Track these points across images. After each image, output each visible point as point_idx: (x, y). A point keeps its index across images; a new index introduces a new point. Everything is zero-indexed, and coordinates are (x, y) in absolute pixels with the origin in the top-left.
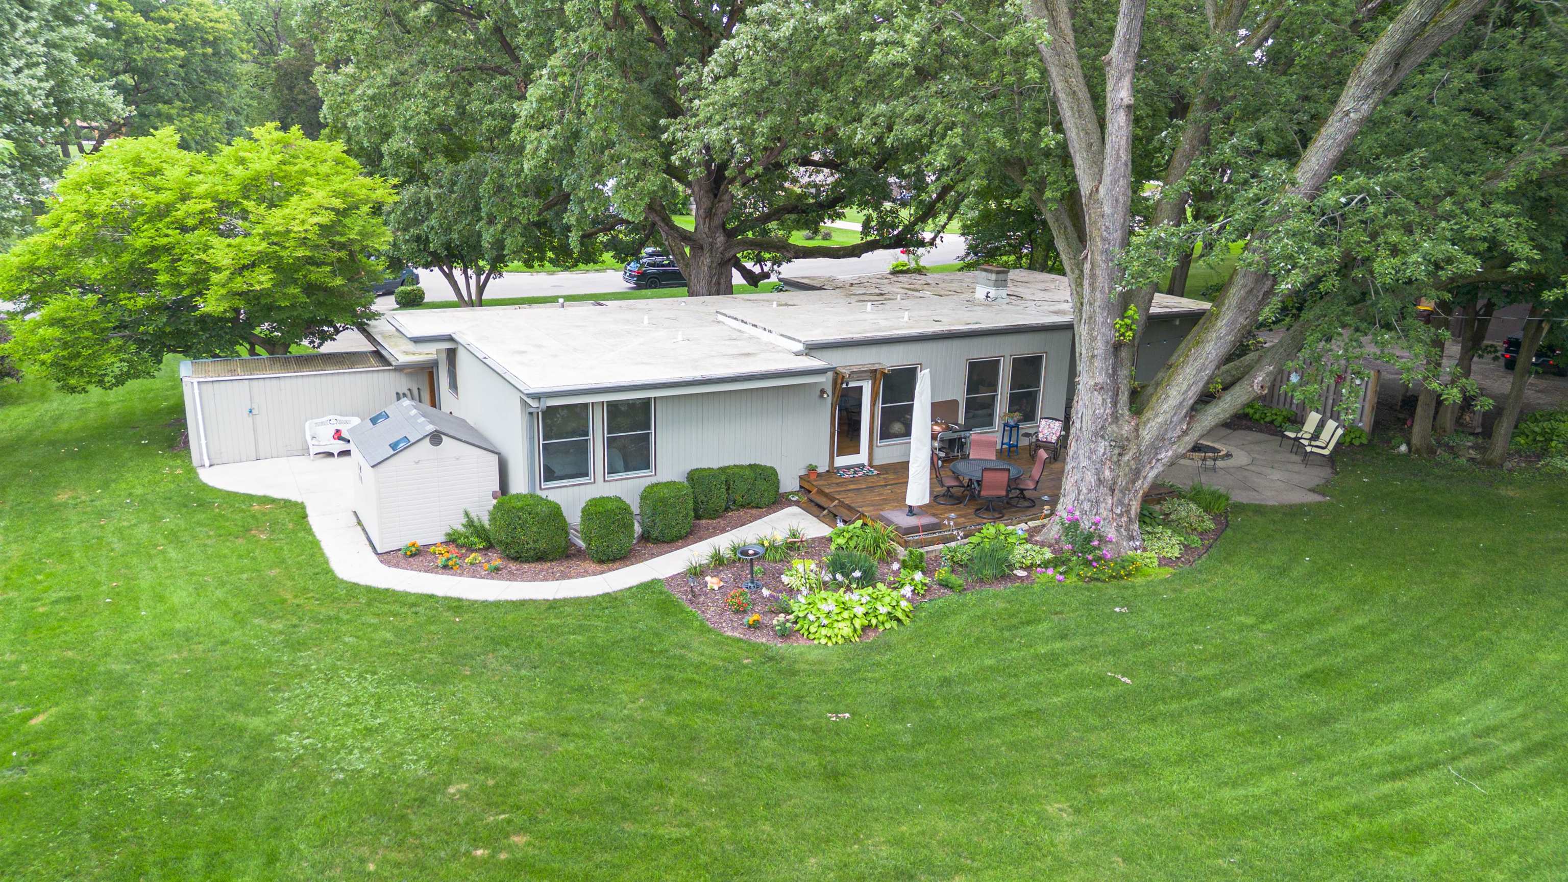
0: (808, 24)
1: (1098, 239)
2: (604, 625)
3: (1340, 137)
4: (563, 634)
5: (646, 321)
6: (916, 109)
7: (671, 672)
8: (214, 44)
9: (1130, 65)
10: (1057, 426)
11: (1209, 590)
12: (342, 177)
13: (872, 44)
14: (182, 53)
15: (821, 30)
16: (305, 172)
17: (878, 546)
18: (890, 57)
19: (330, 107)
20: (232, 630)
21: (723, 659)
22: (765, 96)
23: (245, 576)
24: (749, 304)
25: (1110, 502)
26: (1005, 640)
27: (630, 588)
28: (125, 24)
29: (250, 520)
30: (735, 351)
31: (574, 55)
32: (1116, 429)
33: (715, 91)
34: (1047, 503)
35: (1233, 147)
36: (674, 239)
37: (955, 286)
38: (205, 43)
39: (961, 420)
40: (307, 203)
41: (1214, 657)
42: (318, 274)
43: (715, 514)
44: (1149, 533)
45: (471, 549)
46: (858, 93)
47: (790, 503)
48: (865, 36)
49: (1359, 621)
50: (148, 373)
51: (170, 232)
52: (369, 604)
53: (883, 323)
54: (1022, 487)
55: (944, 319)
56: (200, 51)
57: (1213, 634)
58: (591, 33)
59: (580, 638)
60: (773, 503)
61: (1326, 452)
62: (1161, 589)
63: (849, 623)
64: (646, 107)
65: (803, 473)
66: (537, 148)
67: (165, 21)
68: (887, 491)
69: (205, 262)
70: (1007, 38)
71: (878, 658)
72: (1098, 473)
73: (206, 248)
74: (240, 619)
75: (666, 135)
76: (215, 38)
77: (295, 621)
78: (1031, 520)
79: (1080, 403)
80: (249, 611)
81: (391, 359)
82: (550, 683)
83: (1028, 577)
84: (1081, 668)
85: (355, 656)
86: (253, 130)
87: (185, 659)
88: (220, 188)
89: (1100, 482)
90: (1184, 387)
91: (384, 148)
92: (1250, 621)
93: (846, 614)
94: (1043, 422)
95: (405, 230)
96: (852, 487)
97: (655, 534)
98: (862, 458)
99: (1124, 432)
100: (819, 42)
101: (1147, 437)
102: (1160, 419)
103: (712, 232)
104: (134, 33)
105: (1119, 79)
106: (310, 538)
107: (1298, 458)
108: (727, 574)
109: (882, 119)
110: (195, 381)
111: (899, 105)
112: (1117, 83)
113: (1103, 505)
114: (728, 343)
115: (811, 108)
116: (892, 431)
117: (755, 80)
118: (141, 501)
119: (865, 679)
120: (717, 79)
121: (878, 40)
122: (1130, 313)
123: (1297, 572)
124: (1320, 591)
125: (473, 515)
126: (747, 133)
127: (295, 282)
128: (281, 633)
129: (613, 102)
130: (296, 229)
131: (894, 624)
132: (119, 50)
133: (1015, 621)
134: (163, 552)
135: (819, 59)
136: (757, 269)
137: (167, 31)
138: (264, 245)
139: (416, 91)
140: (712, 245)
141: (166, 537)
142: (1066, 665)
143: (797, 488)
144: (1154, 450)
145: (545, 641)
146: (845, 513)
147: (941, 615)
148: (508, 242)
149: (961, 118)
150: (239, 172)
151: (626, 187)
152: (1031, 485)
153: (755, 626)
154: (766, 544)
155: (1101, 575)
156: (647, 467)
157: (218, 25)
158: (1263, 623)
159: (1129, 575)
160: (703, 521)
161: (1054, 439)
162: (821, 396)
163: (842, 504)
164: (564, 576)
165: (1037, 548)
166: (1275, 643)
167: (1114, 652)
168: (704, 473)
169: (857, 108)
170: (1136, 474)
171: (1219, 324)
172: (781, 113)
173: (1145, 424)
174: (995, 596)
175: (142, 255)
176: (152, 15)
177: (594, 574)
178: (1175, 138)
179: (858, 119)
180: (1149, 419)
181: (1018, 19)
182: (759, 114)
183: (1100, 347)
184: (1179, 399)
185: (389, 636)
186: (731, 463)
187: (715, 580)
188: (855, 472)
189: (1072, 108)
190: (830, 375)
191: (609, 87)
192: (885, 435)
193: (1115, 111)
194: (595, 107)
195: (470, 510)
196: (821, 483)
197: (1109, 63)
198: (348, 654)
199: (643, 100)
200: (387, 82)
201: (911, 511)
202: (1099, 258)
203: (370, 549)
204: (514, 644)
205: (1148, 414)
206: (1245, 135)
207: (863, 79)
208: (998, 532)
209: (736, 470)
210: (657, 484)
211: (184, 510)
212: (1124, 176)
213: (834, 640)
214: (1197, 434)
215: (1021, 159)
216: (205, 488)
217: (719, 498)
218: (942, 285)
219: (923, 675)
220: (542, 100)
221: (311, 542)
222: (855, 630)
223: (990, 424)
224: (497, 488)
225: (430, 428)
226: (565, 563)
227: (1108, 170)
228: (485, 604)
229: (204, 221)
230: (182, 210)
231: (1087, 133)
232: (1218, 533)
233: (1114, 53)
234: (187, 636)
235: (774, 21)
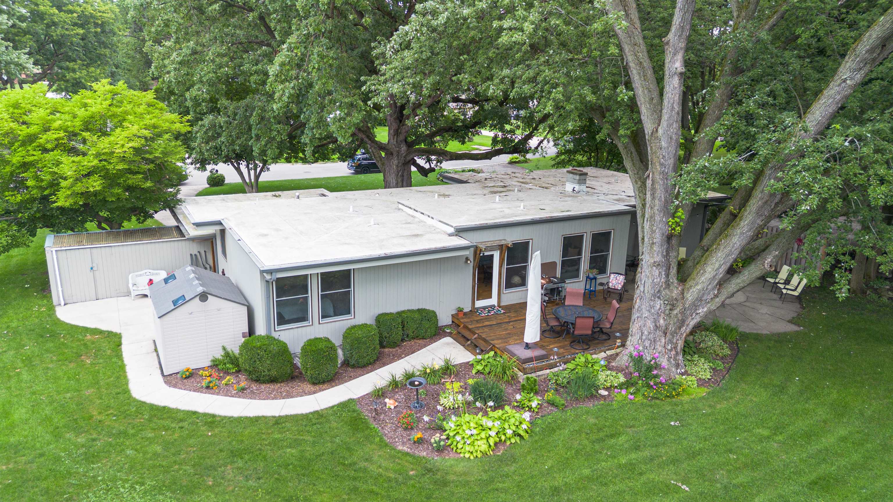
0: (457, 15)
1: (657, 164)
2: (311, 439)
3: (838, 97)
4: (282, 447)
5: (351, 209)
6: (531, 73)
7: (357, 484)
8: (102, 25)
9: (682, 45)
10: (621, 279)
11: (735, 406)
12: (151, 115)
13: (501, 29)
14: (81, 31)
15: (465, 19)
16: (126, 113)
17: (505, 373)
18: (513, 39)
19: (156, 67)
20: (49, 444)
21: (395, 472)
22: (429, 62)
23: (69, 395)
24: (420, 195)
25: (663, 341)
26: (596, 452)
27: (333, 407)
28: (46, 14)
29: (82, 348)
30: (408, 233)
31: (304, 35)
32: (668, 293)
33: (396, 59)
34: (619, 338)
35: (755, 102)
36: (375, 148)
37: (551, 180)
38: (96, 25)
39: (558, 275)
40: (125, 134)
41: (746, 466)
42: (134, 180)
43: (395, 345)
44: (689, 361)
45: (227, 372)
46: (491, 60)
47: (446, 334)
48: (496, 24)
49: (842, 432)
50: (25, 244)
51: (35, 153)
52: (150, 420)
53: (507, 211)
54: (601, 326)
55: (547, 208)
56: (93, 30)
57: (740, 444)
58: (315, 21)
59: (294, 451)
60: (434, 335)
61: (796, 293)
62: (700, 405)
63: (485, 441)
64: (353, 68)
65: (454, 312)
66: (282, 95)
67: (71, 12)
68: (510, 326)
69: (57, 173)
70: (595, 25)
71: (506, 469)
72: (655, 321)
73: (58, 163)
74: (57, 435)
75: (364, 87)
76: (102, 22)
77: (94, 436)
78: (608, 350)
79: (643, 274)
80: (64, 426)
81: (185, 234)
82: (268, 493)
83: (609, 395)
84: (652, 477)
85: (131, 467)
86: (93, 85)
87: (10, 470)
88: (69, 123)
89: (657, 327)
90: (717, 265)
91: (187, 95)
92: (766, 433)
93: (483, 435)
94: (612, 276)
95: (207, 143)
96: (487, 323)
97: (352, 362)
98: (493, 301)
99: (674, 295)
100: (464, 27)
101: (690, 298)
102: (699, 287)
103: (398, 143)
104: (52, 19)
105: (675, 54)
106: (120, 363)
107: (775, 296)
108: (400, 396)
109: (506, 79)
110: (54, 250)
111: (519, 70)
112: (673, 57)
113: (659, 343)
114: (404, 226)
115: (460, 70)
116: (513, 282)
117: (422, 52)
118: (14, 332)
119: (497, 490)
120: (396, 52)
121: (505, 27)
122: (679, 214)
123: (792, 389)
124: (810, 406)
125: (229, 350)
126: (417, 87)
127: (119, 185)
128: (83, 446)
129: (331, 66)
130: (117, 151)
131: (518, 439)
132: (43, 30)
133: (602, 434)
134: (19, 374)
135: (464, 39)
136: (427, 166)
137: (73, 18)
138: (95, 162)
139: (207, 58)
140: (398, 152)
141: (23, 361)
142: (641, 474)
143: (451, 323)
144: (695, 306)
145: (270, 453)
146: (481, 343)
147: (550, 430)
148: (269, 152)
149: (562, 80)
150: (82, 113)
151: (339, 120)
152: (608, 326)
153: (420, 442)
154: (428, 371)
155: (659, 395)
156: (349, 313)
157: (104, 15)
158: (775, 434)
159: (678, 394)
160: (386, 350)
161: (619, 287)
162: (466, 262)
163: (480, 337)
164: (289, 396)
165: (614, 373)
166: (787, 453)
167: (674, 461)
168: (387, 317)
169: (490, 71)
170: (682, 323)
171: (742, 224)
172: (440, 74)
173: (688, 290)
174: (587, 413)
175: (18, 168)
176: (63, 8)
177: (310, 393)
178: (712, 94)
179: (490, 78)
180: (691, 286)
181: (604, 12)
182: (425, 74)
183: (658, 237)
184: (713, 273)
185: (159, 449)
186: (406, 308)
187: (392, 401)
188: (489, 312)
189: (639, 74)
190: (472, 249)
191: (327, 56)
192: (509, 285)
193: (671, 76)
194: (319, 69)
195: (225, 345)
196: (466, 320)
197: (668, 43)
198: (127, 466)
199: (351, 64)
200: (189, 52)
201: (527, 346)
202: (657, 177)
203: (159, 371)
204: (246, 457)
205: (690, 283)
206: (764, 93)
207: (494, 52)
208: (587, 361)
209: (409, 314)
210: (354, 327)
211: (41, 339)
212: (677, 121)
213: (475, 454)
214: (723, 298)
215: (601, 106)
216: (58, 322)
217: (397, 334)
218: (543, 179)
219: (539, 485)
220: (282, 64)
221: (120, 367)
222: (490, 446)
223: (577, 276)
224: (246, 330)
225: (200, 289)
226: (290, 384)
227: (665, 117)
228: (231, 420)
229: (58, 145)
230: (43, 139)
231: (650, 91)
232: (734, 357)
233: (672, 36)
234: (17, 449)
235: (434, 13)
